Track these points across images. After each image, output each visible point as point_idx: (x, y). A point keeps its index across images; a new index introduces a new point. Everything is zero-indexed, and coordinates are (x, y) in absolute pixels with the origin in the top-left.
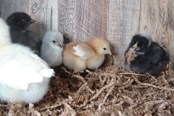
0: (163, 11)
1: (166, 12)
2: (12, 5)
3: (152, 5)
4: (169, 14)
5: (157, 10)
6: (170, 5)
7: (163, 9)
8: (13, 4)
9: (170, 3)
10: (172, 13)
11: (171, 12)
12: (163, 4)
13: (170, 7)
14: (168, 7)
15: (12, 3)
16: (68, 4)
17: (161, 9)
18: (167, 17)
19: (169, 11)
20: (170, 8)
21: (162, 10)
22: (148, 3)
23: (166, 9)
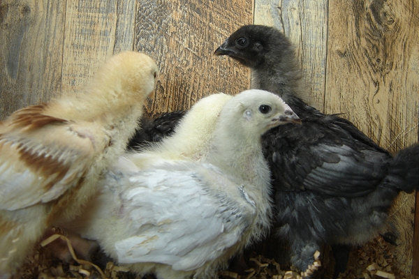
0: (378, 124)
1: (384, 125)
2: (22, 101)
3: (350, 110)
4: (391, 131)
5: (362, 121)
6: (394, 109)
7: (378, 117)
8: (26, 99)
9: (395, 105)
10: (400, 129)
11: (396, 125)
12: (377, 106)
13: (394, 113)
14: (388, 113)
15: (22, 96)
16: (154, 103)
17: (374, 118)
18: (389, 138)
19: (393, 124)
20: (394, 117)
21: (376, 121)
22: (342, 105)
23: (384, 119)
